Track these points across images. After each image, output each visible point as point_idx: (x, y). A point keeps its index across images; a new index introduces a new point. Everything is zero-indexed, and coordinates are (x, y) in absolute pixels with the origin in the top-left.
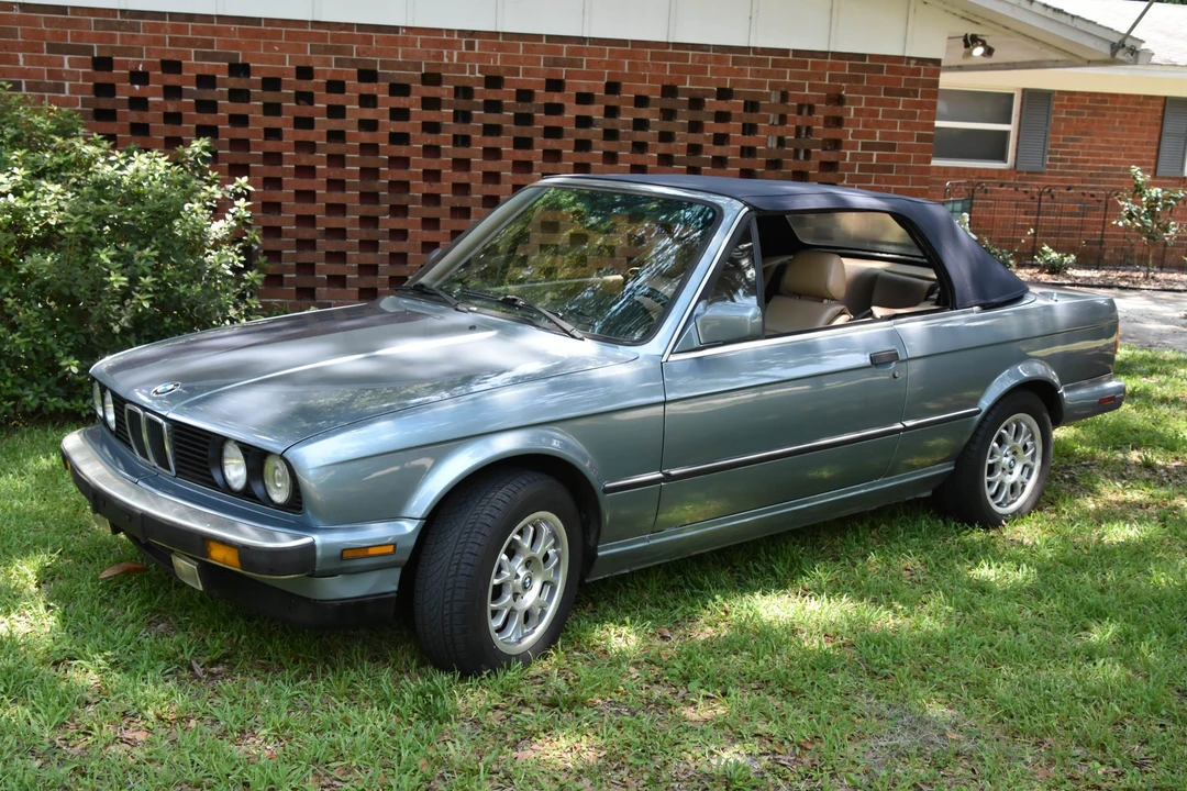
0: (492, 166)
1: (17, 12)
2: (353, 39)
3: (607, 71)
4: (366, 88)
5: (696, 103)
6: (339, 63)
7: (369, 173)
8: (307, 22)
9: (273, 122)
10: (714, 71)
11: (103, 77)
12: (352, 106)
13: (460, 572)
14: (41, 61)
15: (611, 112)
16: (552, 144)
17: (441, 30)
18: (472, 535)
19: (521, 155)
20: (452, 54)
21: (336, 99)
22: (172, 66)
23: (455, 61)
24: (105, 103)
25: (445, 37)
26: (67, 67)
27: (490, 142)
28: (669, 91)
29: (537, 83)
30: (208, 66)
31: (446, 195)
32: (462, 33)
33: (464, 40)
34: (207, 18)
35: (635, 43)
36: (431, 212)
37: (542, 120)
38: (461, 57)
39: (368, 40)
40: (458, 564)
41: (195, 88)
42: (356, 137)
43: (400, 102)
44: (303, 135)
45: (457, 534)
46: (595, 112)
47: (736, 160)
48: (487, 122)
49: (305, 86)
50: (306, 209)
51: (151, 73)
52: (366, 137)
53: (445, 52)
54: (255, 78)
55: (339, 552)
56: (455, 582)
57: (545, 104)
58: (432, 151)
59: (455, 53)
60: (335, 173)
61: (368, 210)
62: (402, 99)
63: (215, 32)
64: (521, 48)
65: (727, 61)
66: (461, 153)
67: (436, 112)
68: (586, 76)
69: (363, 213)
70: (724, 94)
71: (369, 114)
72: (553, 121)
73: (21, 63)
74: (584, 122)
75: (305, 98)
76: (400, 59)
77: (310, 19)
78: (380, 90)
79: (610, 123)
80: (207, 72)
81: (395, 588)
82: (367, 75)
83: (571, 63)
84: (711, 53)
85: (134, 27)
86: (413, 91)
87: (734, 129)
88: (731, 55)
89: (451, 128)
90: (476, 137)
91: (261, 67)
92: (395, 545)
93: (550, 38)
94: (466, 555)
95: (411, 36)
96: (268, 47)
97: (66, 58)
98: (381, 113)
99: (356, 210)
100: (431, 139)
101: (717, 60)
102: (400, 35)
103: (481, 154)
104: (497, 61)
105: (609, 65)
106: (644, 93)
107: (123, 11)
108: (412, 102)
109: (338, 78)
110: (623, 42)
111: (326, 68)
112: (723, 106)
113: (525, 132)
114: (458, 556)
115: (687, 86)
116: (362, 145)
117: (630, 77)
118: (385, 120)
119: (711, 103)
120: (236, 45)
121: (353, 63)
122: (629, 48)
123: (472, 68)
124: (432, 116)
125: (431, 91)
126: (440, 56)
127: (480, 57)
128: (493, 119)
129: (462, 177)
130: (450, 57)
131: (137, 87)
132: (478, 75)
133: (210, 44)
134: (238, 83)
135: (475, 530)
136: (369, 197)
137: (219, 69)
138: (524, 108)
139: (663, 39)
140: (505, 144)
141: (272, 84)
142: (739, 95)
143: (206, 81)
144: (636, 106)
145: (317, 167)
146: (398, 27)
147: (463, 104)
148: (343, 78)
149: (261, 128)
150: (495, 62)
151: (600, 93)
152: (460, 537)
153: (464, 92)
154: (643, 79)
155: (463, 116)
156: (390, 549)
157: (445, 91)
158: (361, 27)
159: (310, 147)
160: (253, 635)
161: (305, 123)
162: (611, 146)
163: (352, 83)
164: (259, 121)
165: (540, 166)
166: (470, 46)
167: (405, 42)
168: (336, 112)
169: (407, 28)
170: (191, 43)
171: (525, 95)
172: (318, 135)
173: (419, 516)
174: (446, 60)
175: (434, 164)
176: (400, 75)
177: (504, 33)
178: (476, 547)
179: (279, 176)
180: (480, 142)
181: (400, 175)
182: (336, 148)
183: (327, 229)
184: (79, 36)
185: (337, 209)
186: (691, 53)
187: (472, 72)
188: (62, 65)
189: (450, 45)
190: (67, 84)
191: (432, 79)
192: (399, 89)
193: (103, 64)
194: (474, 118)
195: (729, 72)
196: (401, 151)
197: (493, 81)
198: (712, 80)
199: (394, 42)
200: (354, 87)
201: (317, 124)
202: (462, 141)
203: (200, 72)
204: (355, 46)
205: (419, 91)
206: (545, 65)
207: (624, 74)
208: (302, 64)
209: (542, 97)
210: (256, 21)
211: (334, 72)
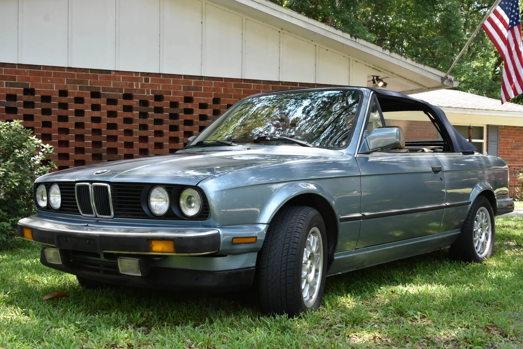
0: (159, 139)
2: (88, 77)
3: (213, 93)
4: (95, 101)
6: (81, 88)
7: (97, 144)
8: (65, 68)
9: (47, 118)
12: (88, 111)
15: (216, 112)
16: (188, 128)
17: (132, 72)
19: (173, 134)
20: (138, 84)
21: (80, 106)
23: (139, 88)
25: (134, 76)
27: (158, 128)
29: (179, 98)
30: (12, 90)
32: (142, 74)
33: (144, 77)
34: (13, 65)
35: (226, 79)
37: (183, 116)
38: (142, 85)
39: (96, 77)
41: (5, 101)
42: (90, 126)
43: (112, 108)
44: (62, 125)
46: (209, 112)
48: (156, 118)
49: (64, 100)
52: (95, 126)
53: (134, 83)
54: (37, 96)
55: (231, 239)
56: (287, 259)
57: (184, 109)
58: (129, 132)
59: (140, 84)
60: (79, 144)
62: (113, 106)
63: (17, 72)
64: (172, 81)
65: (269, 88)
66: (143, 133)
67: (130, 113)
68: (204, 95)
71: (96, 114)
72: (188, 117)
74: (203, 117)
75: (63, 106)
76: (112, 87)
77: (67, 66)
78: (102, 102)
80: (12, 93)
81: (254, 264)
82: (95, 95)
83: (196, 89)
84: (262, 84)
86: (119, 102)
88: (271, 85)
89: (138, 121)
90: (151, 125)
91: (41, 90)
92: (256, 237)
93: (186, 77)
94: (291, 244)
95: (117, 75)
96: (44, 80)
98: (103, 114)
99: (90, 163)
100: (128, 127)
101: (265, 87)
102: (112, 75)
103: (153, 134)
104: (160, 88)
105: (214, 90)
106: (231, 103)
108: (118, 108)
109: (81, 96)
110: (221, 79)
111: (74, 91)
113: (175, 122)
116: (93, 129)
117: (225, 96)
118: (105, 117)
120: (28, 79)
121: (88, 88)
122: (224, 82)
123: (148, 91)
124: (128, 115)
125: (127, 103)
126: (132, 85)
127: (152, 86)
128: (159, 116)
129: (144, 146)
130: (137, 86)
132: (151, 94)
133: (14, 78)
134: (29, 98)
136: (97, 156)
137: (19, 91)
138: (174, 111)
139: (239, 77)
140: (165, 128)
141: (46, 99)
143: (12, 97)
145: (70, 141)
146: (111, 71)
147: (144, 109)
148: (84, 96)
149: (40, 121)
150: (159, 88)
151: (210, 103)
152: (286, 236)
153: (144, 103)
154: (230, 96)
155: (143, 115)
156: (254, 240)
157: (135, 103)
158: (92, 70)
159: (66, 131)
161: (63, 119)
163: (88, 98)
164: (39, 118)
165: (182, 139)
166: (147, 80)
167: (114, 78)
168: (79, 113)
169: (115, 71)
170: (3, 78)
171: (174, 105)
172: (70, 125)
173: (266, 222)
174: (135, 87)
175: (129, 139)
176: (112, 94)
177: (163, 74)
181: (112, 145)
182: (79, 131)
186: (253, 84)
187: (148, 93)
189: (137, 80)
191: (128, 96)
192: (112, 101)
194: (149, 116)
196: (113, 132)
197: (159, 98)
199: (109, 78)
200: (89, 100)
201: (69, 119)
202: (144, 127)
203: (8, 93)
204: (89, 80)
205: (122, 102)
206: (183, 90)
207: (221, 94)
208: (62, 89)
209: (183, 105)
210: (38, 67)
211: (79, 92)
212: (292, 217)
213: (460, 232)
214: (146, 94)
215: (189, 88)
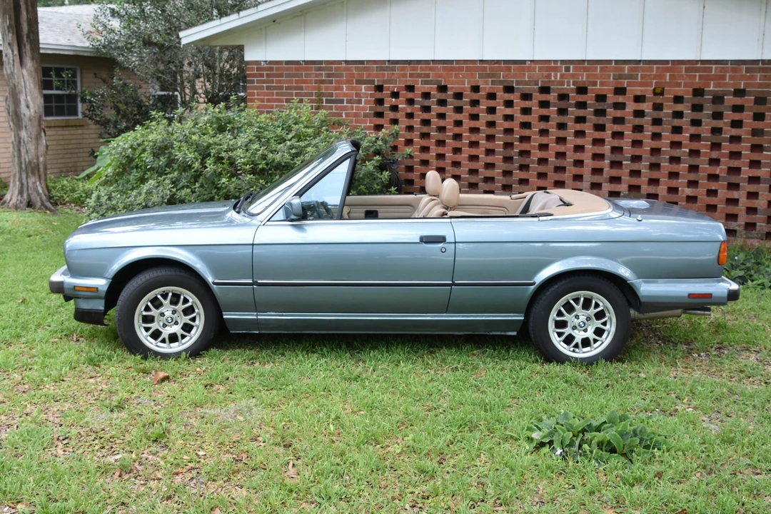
0: (579, 141)
1: (344, 65)
2: (501, 69)
3: (654, 81)
4: (508, 96)
5: (718, 99)
6: (493, 83)
7: (508, 145)
9: (458, 117)
10: (731, 78)
11: (379, 95)
12: (500, 108)
14: (352, 89)
15: (658, 107)
16: (617, 128)
17: (550, 61)
19: (598, 135)
20: (556, 75)
21: (491, 103)
22: (410, 88)
23: (558, 79)
24: (379, 109)
25: (553, 65)
26: (363, 91)
28: (698, 92)
29: (608, 89)
30: (427, 88)
31: (552, 159)
32: (563, 62)
33: (564, 66)
34: (427, 62)
35: (675, 62)
36: (542, 169)
37: (612, 113)
38: (562, 76)
39: (509, 69)
41: (420, 100)
42: (502, 124)
43: (527, 104)
44: (473, 124)
46: (646, 107)
47: (747, 138)
48: (577, 115)
49: (475, 96)
50: (474, 165)
51: (400, 92)
52: (507, 125)
53: (553, 74)
54: (450, 93)
57: (614, 103)
58: (544, 132)
59: (559, 74)
60: (490, 146)
61: (507, 167)
62: (528, 102)
64: (599, 69)
65: (741, 70)
66: (561, 134)
67: (547, 110)
68: (641, 84)
69: (505, 169)
70: (739, 93)
71: (509, 111)
72: (619, 113)
73: (345, 90)
74: (639, 114)
75: (475, 103)
76: (527, 79)
77: (479, 59)
78: (516, 97)
79: (657, 114)
80: (427, 91)
81: (101, 308)
82: (509, 89)
83: (629, 77)
84: (729, 66)
85: (393, 69)
86: (533, 97)
87: (747, 116)
88: (744, 66)
89: (555, 119)
90: (570, 124)
91: (453, 87)
92: (97, 289)
93: (617, 62)
95: (533, 65)
96: (457, 76)
97: (363, 86)
98: (515, 111)
99: (501, 166)
100: (543, 125)
101: (734, 70)
102: (527, 65)
103: (573, 135)
104: (583, 78)
105: (656, 77)
106: (679, 94)
107: (389, 61)
108: (533, 104)
109: (492, 92)
110: (666, 62)
111: (486, 86)
112: (738, 101)
113: (601, 120)
115: (712, 88)
116: (505, 129)
117: (670, 84)
118: (518, 115)
119: (730, 100)
120: (440, 76)
121: (501, 82)
122: (670, 65)
123: (568, 83)
124: (544, 112)
125: (544, 97)
126: (549, 76)
127: (573, 76)
128: (581, 113)
129: (561, 148)
130: (556, 77)
131: (394, 100)
132: (572, 86)
133: (428, 76)
134: (442, 96)
136: (508, 159)
137: (432, 88)
138: (601, 106)
140: (588, 128)
141: (459, 96)
142: (750, 94)
143: (426, 95)
144: (675, 103)
145: (480, 142)
146: (526, 61)
147: (563, 104)
148: (495, 92)
149: (452, 120)
150: (582, 78)
151: (649, 95)
153: (563, 97)
154: (679, 85)
155: (562, 112)
157: (552, 97)
158: (506, 62)
159: (477, 131)
161: (475, 117)
162: (657, 129)
163: (500, 94)
164: (452, 116)
165: (610, 142)
166: (567, 69)
167: (529, 69)
168: (492, 110)
169: (531, 61)
170: (419, 76)
171: (601, 98)
172: (480, 123)
174: (553, 78)
175: (544, 140)
176: (527, 88)
177: (588, 61)
179: (460, 147)
180: (572, 127)
181: (525, 146)
182: (490, 131)
183: (485, 177)
184: (369, 75)
185: (490, 166)
186: (714, 66)
187: (568, 85)
188: (361, 90)
189: (555, 69)
190: (363, 99)
191: (544, 90)
192: (526, 97)
193: (380, 88)
194: (570, 113)
195: (743, 77)
196: (526, 132)
197: (582, 90)
198: (729, 83)
199: (523, 70)
200: (502, 96)
201: (481, 118)
202: (562, 126)
203: (423, 91)
204: (502, 73)
205: (537, 97)
206: (613, 79)
207: (666, 83)
208: (474, 84)
209: (612, 98)
210: (451, 62)
211: (490, 88)
213: (523, 318)
214: (565, 86)
215: (621, 77)
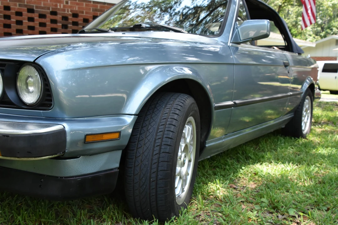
4: (30, 15)
6: (20, 5)
12: (25, 21)
13: (162, 151)
18: (167, 126)
21: (19, 18)
23: (62, 7)
29: (90, 16)
33: (65, 1)
38: (64, 6)
40: (161, 145)
42: (27, 32)
43: (43, 20)
44: (7, 30)
45: (156, 127)
48: (73, 29)
49: (7, 13)
52: (31, 32)
53: (58, 4)
55: (83, 137)
56: (159, 158)
59: (62, 5)
64: (84, 5)
67: (56, 25)
71: (31, 24)
75: (7, 17)
76: (42, 6)
78: (35, 16)
81: (117, 165)
82: (31, 10)
83: (101, 11)
86: (47, 17)
89: (61, 30)
92: (120, 132)
93: (94, 2)
94: (164, 139)
98: (36, 24)
108: (47, 21)
109: (20, 11)
111: (15, 7)
114: (160, 140)
118: (37, 26)
121: (25, 6)
124: (54, 26)
125: (53, 17)
126: (56, 5)
127: (70, 7)
128: (75, 28)
130: (60, 6)
132: (70, 13)
135: (168, 123)
138: (86, 25)
147: (65, 22)
148: (22, 11)
150: (76, 8)
152: (158, 129)
153: (65, 18)
155: (65, 26)
156: (116, 135)
157: (58, 17)
160: (6, 210)
161: (7, 26)
163: (25, 13)
166: (67, 3)
168: (19, 23)
171: (86, 20)
172: (13, 30)
173: (134, 113)
174: (59, 7)
176: (43, 11)
178: (171, 133)
187: (68, 11)
189: (60, 2)
191: (54, 13)
192: (42, 16)
194: (69, 27)
197: (75, 15)
200: (26, 14)
201: (12, 27)
205: (49, 17)
206: (93, 11)
208: (6, 5)
209: (92, 21)
211: (18, 8)
212: (166, 106)
213: (293, 116)
214: (66, 12)
215: (96, 10)
